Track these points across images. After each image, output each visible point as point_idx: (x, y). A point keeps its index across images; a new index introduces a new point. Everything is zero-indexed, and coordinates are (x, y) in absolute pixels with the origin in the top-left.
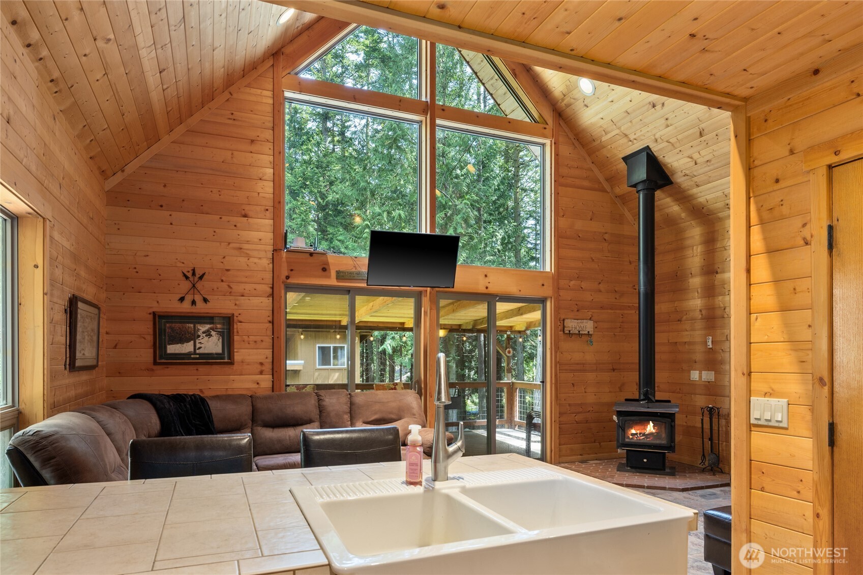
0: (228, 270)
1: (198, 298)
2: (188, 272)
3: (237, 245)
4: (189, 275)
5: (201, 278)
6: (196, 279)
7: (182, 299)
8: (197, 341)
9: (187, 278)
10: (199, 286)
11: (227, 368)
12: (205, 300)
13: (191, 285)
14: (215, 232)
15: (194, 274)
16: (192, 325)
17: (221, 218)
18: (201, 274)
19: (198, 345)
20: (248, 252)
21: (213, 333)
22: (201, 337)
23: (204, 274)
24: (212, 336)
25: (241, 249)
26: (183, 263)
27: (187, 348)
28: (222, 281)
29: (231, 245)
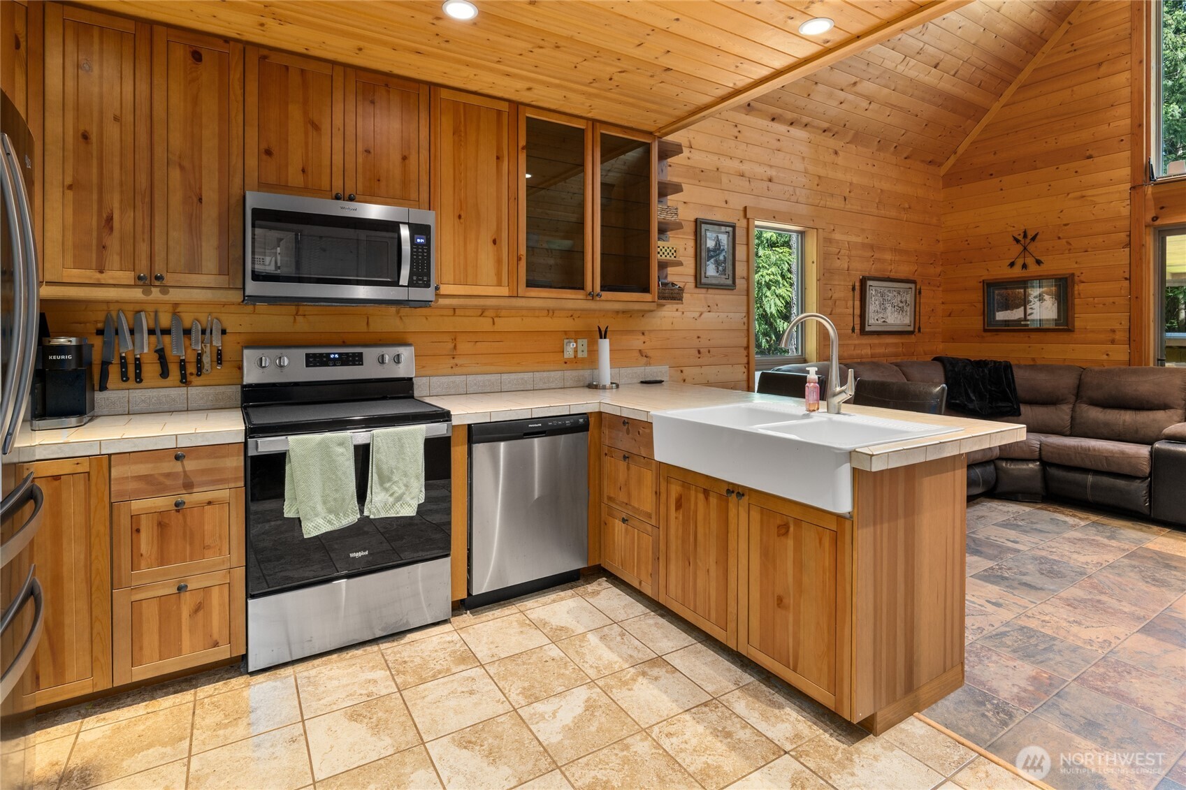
0: (1065, 225)
1: (1030, 261)
2: (1020, 235)
3: (1079, 194)
4: (1020, 238)
5: (1033, 239)
6: (1028, 240)
7: (1012, 265)
8: (1028, 307)
9: (1018, 241)
10: (1031, 248)
11: (1065, 336)
12: (1039, 262)
13: (1022, 248)
14: (1050, 186)
15: (1025, 236)
16: (1022, 290)
17: (1057, 168)
18: (1034, 234)
19: (1029, 311)
20: (1092, 198)
21: (1046, 297)
22: (1033, 302)
23: (1037, 235)
24: (1045, 300)
25: (1084, 196)
26: (1014, 227)
27: (1017, 314)
28: (1059, 238)
29: (1070, 196)
